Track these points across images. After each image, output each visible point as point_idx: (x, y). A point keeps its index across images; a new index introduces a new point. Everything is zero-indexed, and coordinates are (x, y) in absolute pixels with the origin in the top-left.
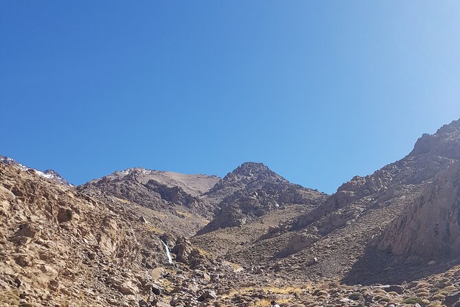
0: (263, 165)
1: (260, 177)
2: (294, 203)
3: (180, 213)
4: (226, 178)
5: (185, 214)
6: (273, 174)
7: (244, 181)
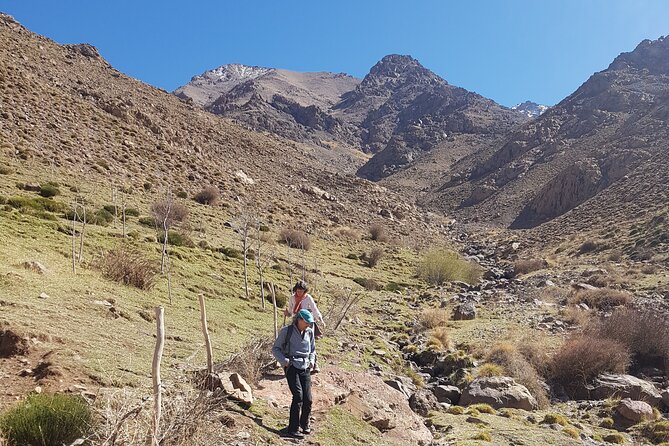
0: (411, 59)
1: (409, 80)
2: (464, 132)
3: (324, 142)
4: (364, 82)
5: (330, 143)
6: (426, 72)
7: (388, 85)
